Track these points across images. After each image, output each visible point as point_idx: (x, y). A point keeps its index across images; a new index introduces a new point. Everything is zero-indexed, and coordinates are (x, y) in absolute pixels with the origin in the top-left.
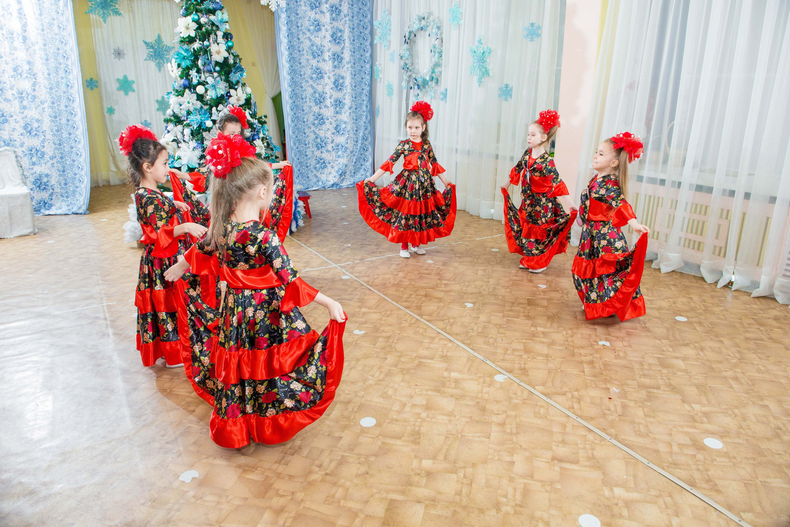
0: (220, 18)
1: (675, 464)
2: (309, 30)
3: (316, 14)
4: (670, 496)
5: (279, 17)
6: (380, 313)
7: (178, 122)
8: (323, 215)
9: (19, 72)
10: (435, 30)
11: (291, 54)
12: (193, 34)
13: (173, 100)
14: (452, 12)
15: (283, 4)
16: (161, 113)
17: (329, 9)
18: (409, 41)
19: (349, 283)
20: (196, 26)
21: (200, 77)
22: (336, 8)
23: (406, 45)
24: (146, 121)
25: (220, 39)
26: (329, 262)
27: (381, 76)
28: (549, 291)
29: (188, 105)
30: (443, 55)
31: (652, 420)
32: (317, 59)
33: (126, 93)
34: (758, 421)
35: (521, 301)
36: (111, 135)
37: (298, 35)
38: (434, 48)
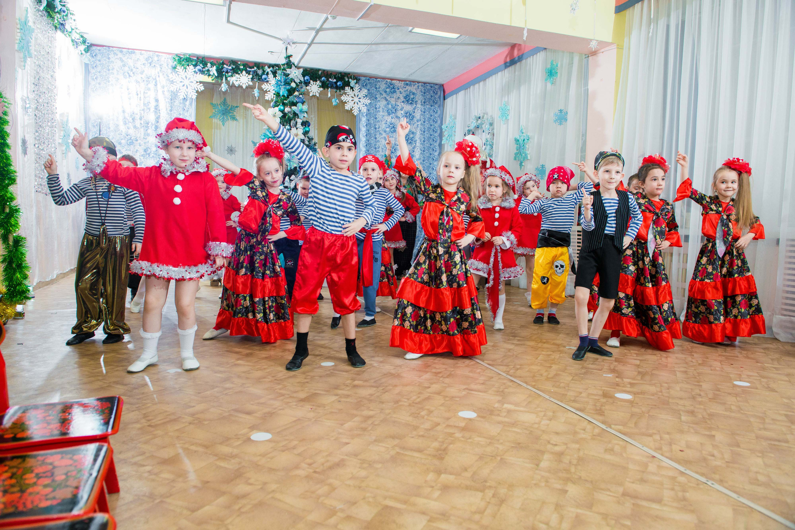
0: (300, 108)
1: (574, 401)
2: (385, 131)
3: (392, 118)
4: (554, 412)
5: (360, 120)
9: (148, 152)
10: (487, 126)
11: (368, 151)
14: (501, 110)
15: (364, 110)
17: (404, 114)
20: (282, 114)
22: (410, 115)
25: (299, 125)
30: (494, 147)
31: (576, 382)
34: (681, 390)
37: (375, 135)
38: (487, 141)
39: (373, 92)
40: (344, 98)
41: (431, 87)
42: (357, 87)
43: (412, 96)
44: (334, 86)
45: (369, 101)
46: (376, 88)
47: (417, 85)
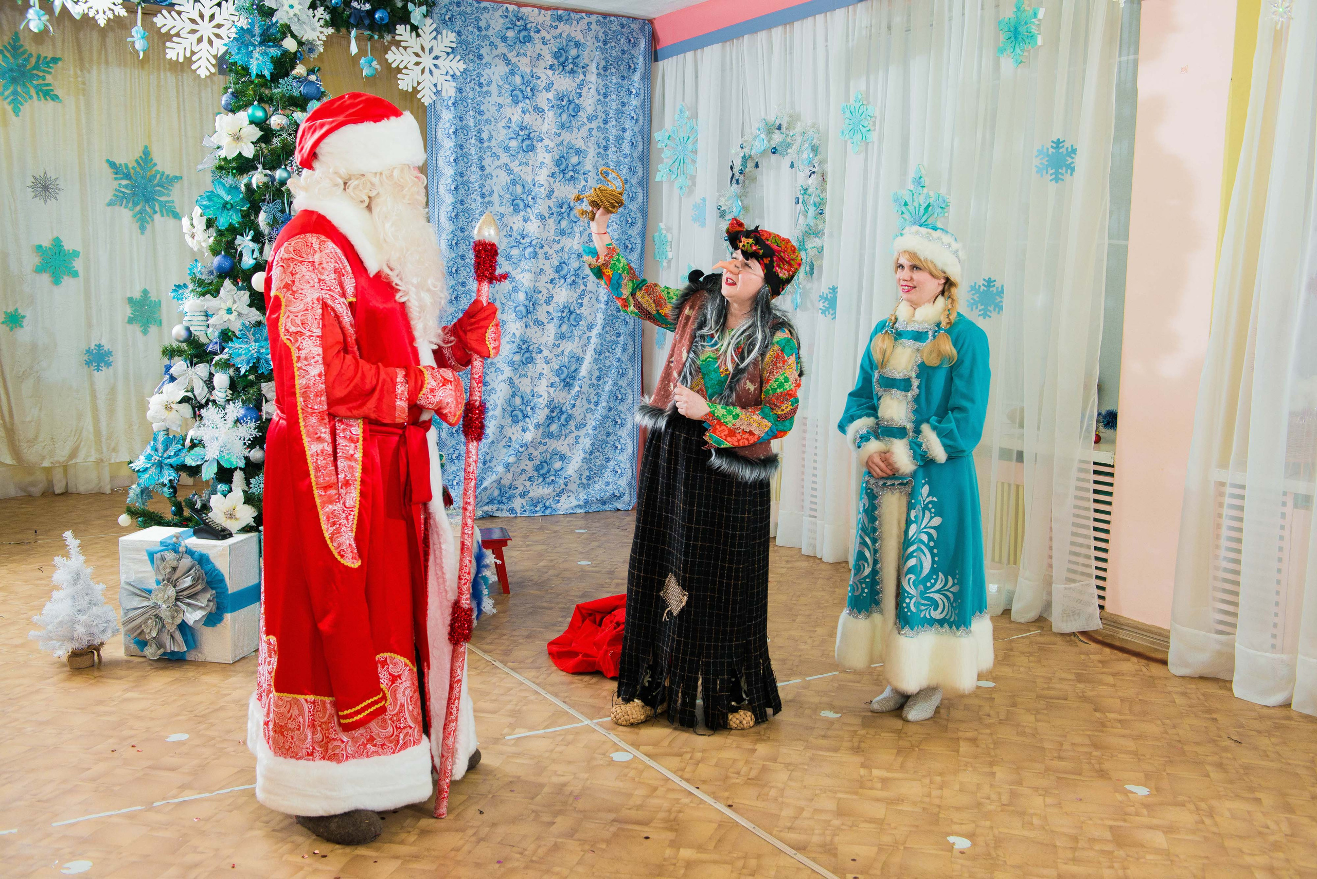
2: (507, 149)
3: (523, 112)
5: (438, 118)
6: (731, 863)
7: (196, 356)
8: (536, 584)
10: (807, 154)
11: (462, 202)
12: (249, 152)
13: (191, 303)
14: (848, 114)
15: (449, 90)
16: (136, 329)
17: (554, 102)
18: (741, 178)
19: (632, 773)
20: (257, 133)
21: (261, 251)
23: (734, 185)
24: (100, 346)
26: (572, 712)
27: (670, 255)
28: (1162, 804)
29: (227, 317)
30: (827, 211)
32: (522, 213)
33: (56, 281)
35: (1097, 833)
36: (8, 377)
37: (481, 159)
38: (805, 194)
39: (470, 38)
40: (394, 57)
41: (622, 26)
42: (428, 26)
43: (573, 52)
44: (367, 22)
45: (462, 66)
46: (479, 29)
47: (587, 20)
